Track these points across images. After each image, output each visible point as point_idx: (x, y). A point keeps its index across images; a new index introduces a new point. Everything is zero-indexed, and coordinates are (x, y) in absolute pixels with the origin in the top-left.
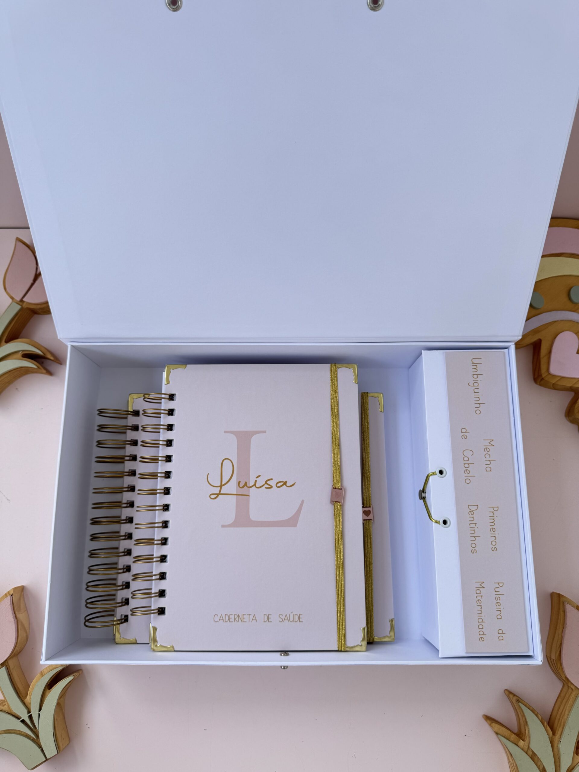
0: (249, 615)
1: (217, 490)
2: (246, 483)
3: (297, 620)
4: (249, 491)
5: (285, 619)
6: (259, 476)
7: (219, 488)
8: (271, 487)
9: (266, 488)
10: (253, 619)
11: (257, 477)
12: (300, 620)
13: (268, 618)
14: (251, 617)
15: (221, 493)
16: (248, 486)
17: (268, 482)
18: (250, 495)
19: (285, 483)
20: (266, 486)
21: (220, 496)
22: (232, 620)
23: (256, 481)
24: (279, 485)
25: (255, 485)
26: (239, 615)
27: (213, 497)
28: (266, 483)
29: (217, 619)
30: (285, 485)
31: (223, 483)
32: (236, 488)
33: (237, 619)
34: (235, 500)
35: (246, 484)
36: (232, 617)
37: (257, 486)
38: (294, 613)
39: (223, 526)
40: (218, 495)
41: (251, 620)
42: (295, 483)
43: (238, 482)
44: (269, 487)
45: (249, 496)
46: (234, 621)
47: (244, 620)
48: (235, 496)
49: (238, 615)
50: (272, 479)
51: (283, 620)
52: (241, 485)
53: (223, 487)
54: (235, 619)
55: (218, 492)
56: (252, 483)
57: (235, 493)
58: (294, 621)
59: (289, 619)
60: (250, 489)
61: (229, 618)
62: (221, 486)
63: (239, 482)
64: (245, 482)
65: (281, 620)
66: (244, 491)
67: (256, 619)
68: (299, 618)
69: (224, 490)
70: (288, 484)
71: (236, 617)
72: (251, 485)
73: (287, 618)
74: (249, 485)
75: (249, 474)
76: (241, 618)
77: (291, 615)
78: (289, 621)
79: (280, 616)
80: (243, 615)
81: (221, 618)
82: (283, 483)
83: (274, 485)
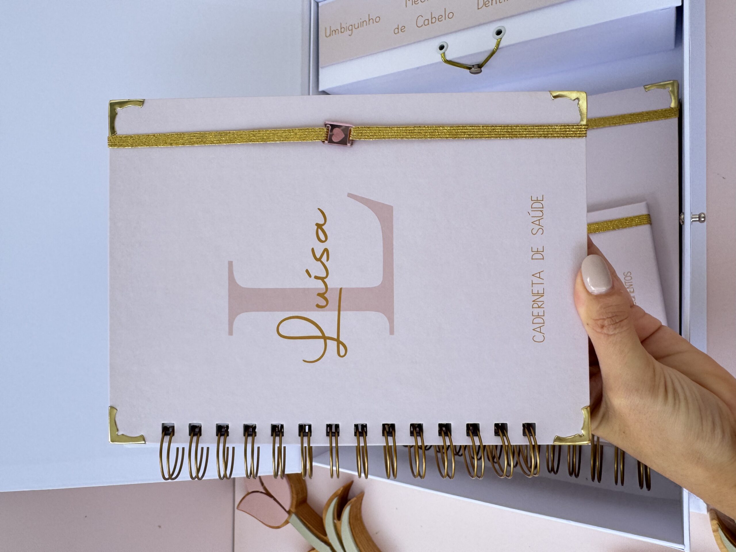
0: (532, 284)
1: (332, 345)
2: (319, 295)
3: (540, 205)
4: (332, 289)
5: (539, 225)
6: (307, 271)
7: (328, 341)
8: (326, 250)
9: (328, 260)
10: (539, 278)
11: (310, 276)
12: (541, 200)
13: (538, 252)
14: (536, 280)
15: (336, 337)
16: (324, 291)
17: (318, 256)
18: (340, 287)
19: (319, 226)
20: (324, 259)
21: (341, 339)
23: (316, 278)
24: (322, 237)
25: (322, 279)
26: (534, 301)
27: (342, 351)
28: (319, 260)
29: (539, 337)
30: (323, 227)
31: (320, 334)
32: (328, 312)
33: (540, 304)
34: (349, 313)
35: (321, 295)
36: (536, 311)
37: (324, 275)
38: (528, 209)
39: (392, 332)
40: (339, 342)
41: (540, 281)
42: (319, 209)
43: (317, 308)
44: (325, 254)
45: (341, 289)
46: (542, 310)
47: (541, 291)
48: (341, 312)
49: (534, 303)
50: (313, 250)
51: (540, 227)
52: (323, 302)
53: (326, 335)
54: (539, 307)
55: (336, 343)
56: (320, 285)
57: (337, 313)
58: (542, 209)
59: (538, 218)
60: (329, 287)
61: (538, 316)
62: (325, 338)
63: (318, 306)
64: (318, 297)
65: (541, 231)
66: (332, 297)
67: (539, 273)
68: (537, 201)
69: (331, 332)
70: (321, 222)
71: (535, 306)
72: (322, 286)
73: (538, 222)
74: (322, 289)
75: (305, 291)
76: (538, 297)
77: (533, 214)
78: (541, 218)
79: (534, 232)
80: (532, 293)
81: (538, 330)
82: (320, 232)
83: (322, 246)
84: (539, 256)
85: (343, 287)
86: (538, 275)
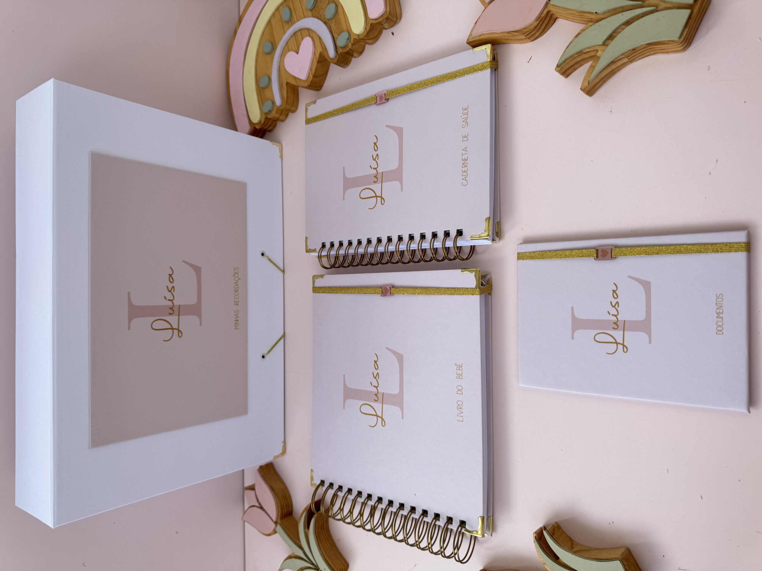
0: (462, 154)
3: (466, 111)
4: (379, 173)
5: (466, 122)
6: (370, 166)
10: (466, 151)
12: (467, 109)
13: (465, 137)
14: (464, 152)
18: (382, 171)
21: (383, 197)
22: (466, 168)
26: (463, 164)
28: (374, 160)
29: (465, 183)
33: (466, 165)
36: (464, 169)
38: (462, 115)
39: (402, 189)
41: (466, 152)
42: (375, 136)
46: (467, 167)
47: (466, 158)
48: (383, 184)
51: (466, 123)
54: (465, 167)
56: (375, 171)
57: (381, 184)
58: (467, 113)
59: (466, 119)
60: (378, 172)
61: (465, 172)
63: (374, 182)
64: (374, 178)
65: (467, 125)
66: (379, 176)
68: (465, 109)
71: (464, 166)
73: (466, 121)
75: (370, 175)
76: (465, 161)
77: (463, 117)
78: (467, 118)
79: (464, 127)
80: (462, 160)
81: (465, 179)
82: (375, 146)
83: (376, 153)
84: (466, 139)
85: (384, 171)
86: (465, 149)
